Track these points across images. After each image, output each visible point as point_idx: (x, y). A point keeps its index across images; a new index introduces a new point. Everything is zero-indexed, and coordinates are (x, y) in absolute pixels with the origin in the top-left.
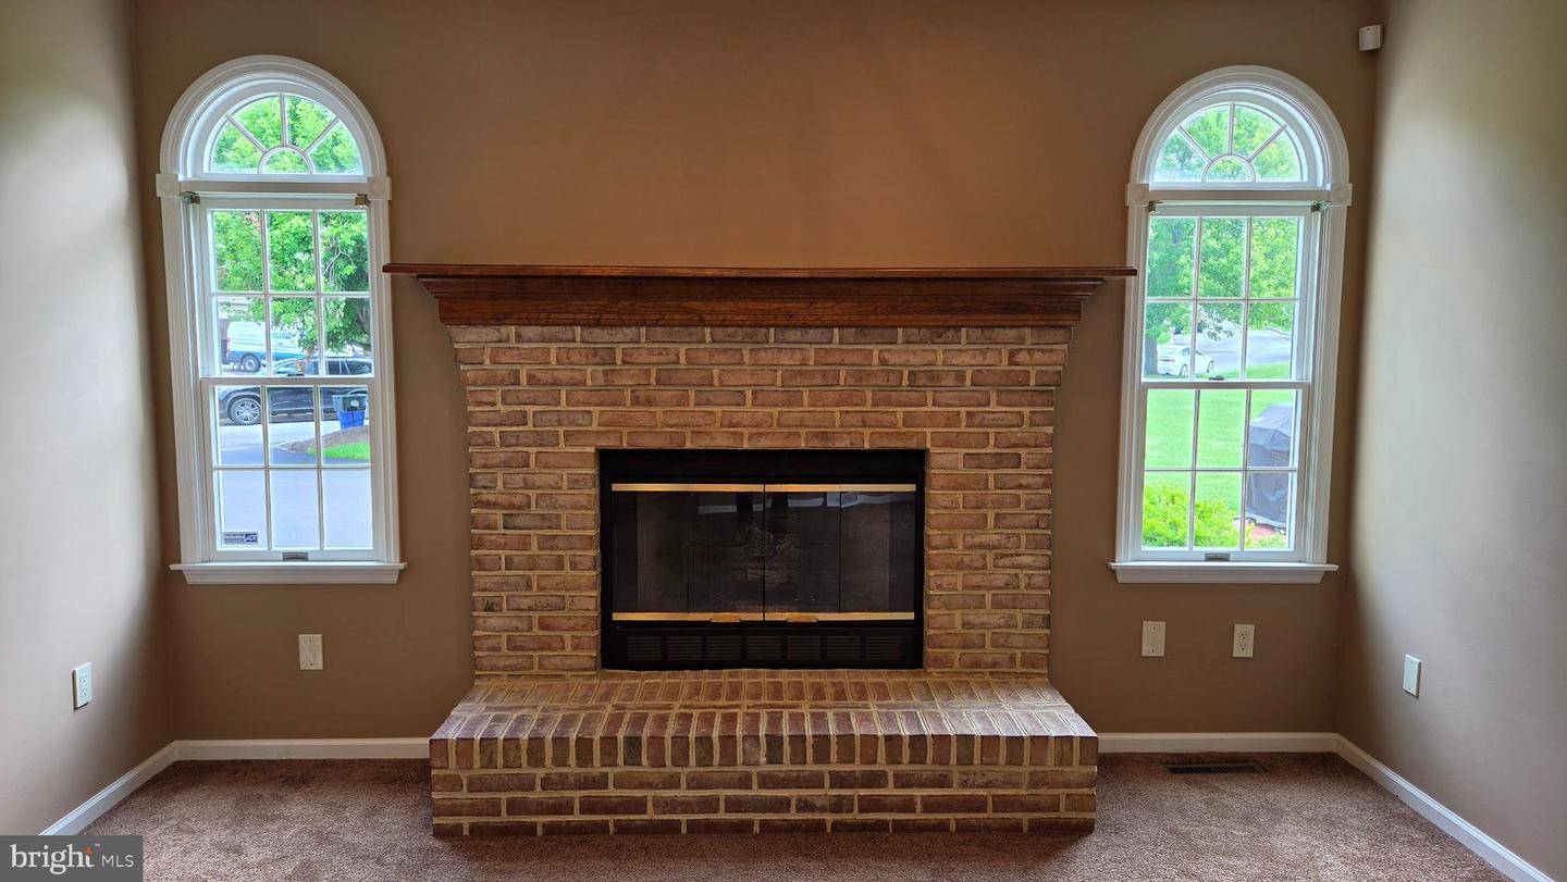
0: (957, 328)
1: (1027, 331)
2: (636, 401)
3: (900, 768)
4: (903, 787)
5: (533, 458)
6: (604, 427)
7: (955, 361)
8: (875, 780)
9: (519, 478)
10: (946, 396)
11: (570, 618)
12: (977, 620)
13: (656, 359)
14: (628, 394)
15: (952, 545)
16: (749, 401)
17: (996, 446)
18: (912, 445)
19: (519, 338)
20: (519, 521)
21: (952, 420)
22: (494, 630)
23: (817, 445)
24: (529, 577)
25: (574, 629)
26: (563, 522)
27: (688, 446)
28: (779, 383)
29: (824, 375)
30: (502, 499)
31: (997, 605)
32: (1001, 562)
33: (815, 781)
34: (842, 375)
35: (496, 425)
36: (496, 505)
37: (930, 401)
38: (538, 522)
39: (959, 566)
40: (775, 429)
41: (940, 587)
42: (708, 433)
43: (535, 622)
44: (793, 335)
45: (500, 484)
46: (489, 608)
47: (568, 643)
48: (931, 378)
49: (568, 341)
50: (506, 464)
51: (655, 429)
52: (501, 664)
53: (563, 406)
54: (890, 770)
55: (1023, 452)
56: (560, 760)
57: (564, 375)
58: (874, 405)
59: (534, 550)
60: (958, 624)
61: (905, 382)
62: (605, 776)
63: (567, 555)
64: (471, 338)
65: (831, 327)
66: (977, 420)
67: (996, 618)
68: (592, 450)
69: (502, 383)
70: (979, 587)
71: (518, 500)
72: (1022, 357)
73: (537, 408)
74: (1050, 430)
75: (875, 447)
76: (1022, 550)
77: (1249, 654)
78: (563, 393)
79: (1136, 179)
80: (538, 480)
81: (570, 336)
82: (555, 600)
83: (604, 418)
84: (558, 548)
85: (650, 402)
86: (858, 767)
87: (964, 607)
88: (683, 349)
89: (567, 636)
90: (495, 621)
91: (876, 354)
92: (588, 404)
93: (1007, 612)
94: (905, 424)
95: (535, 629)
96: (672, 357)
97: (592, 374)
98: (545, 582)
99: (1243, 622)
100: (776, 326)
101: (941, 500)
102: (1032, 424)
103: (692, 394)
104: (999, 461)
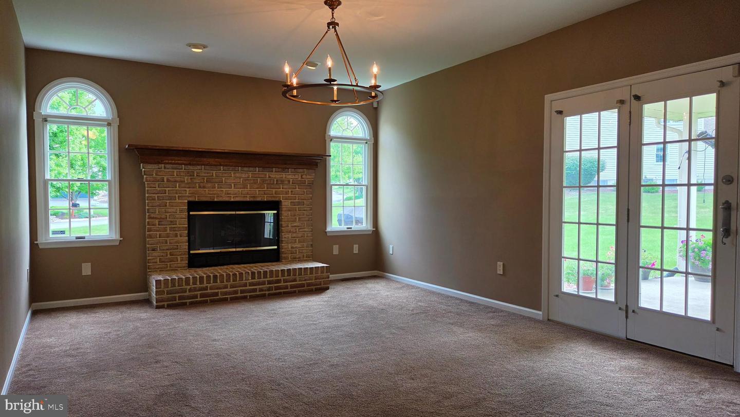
0: (288, 168)
1: (305, 170)
2: (200, 187)
3: (285, 278)
4: (285, 283)
5: (168, 204)
6: (190, 194)
7: (287, 177)
8: (278, 281)
9: (163, 210)
10: (285, 186)
11: (180, 252)
12: (294, 246)
13: (206, 175)
14: (197, 185)
15: (288, 226)
16: (233, 188)
17: (298, 200)
18: (277, 199)
19: (165, 168)
20: (163, 223)
21: (287, 193)
22: (155, 257)
23: (252, 199)
24: (166, 240)
25: (181, 255)
26: (178, 223)
27: (215, 200)
28: (241, 182)
29: (254, 180)
30: (159, 217)
31: (300, 242)
32: (300, 230)
33: (263, 283)
34: (259, 180)
35: (156, 194)
36: (156, 218)
37: (281, 188)
38: (170, 223)
39: (290, 232)
40: (240, 195)
41: (285, 238)
42: (221, 196)
43: (169, 253)
44: (246, 169)
45: (157, 211)
46: (153, 250)
47: (179, 259)
48: (281, 181)
49: (180, 169)
50: (159, 206)
51: (206, 195)
52: (157, 267)
53: (178, 188)
54: (282, 278)
55: (305, 201)
56: (194, 283)
57: (178, 179)
58: (267, 188)
59: (168, 231)
60: (290, 247)
61: (275, 182)
62: (207, 286)
63: (178, 233)
64: (150, 168)
65: (256, 167)
66: (293, 193)
67: (299, 246)
68: (187, 201)
69: (158, 181)
70: (294, 237)
71: (163, 216)
72: (304, 176)
73: (169, 189)
74: (311, 196)
75: (268, 200)
76: (305, 227)
77: (357, 252)
78: (178, 185)
79: (327, 134)
80: (169, 210)
81: (181, 168)
82: (175, 247)
83: (191, 192)
84: (176, 231)
85: (204, 187)
86: (274, 278)
87: (291, 243)
88: (214, 172)
89: (179, 257)
90: (155, 254)
91: (267, 175)
92: (185, 188)
93: (302, 243)
94: (275, 194)
95: (169, 256)
96: (212, 175)
97: (187, 179)
98: (172, 241)
99: (356, 244)
100: (241, 166)
101: (285, 214)
102: (307, 194)
103: (216, 185)
104: (299, 204)
